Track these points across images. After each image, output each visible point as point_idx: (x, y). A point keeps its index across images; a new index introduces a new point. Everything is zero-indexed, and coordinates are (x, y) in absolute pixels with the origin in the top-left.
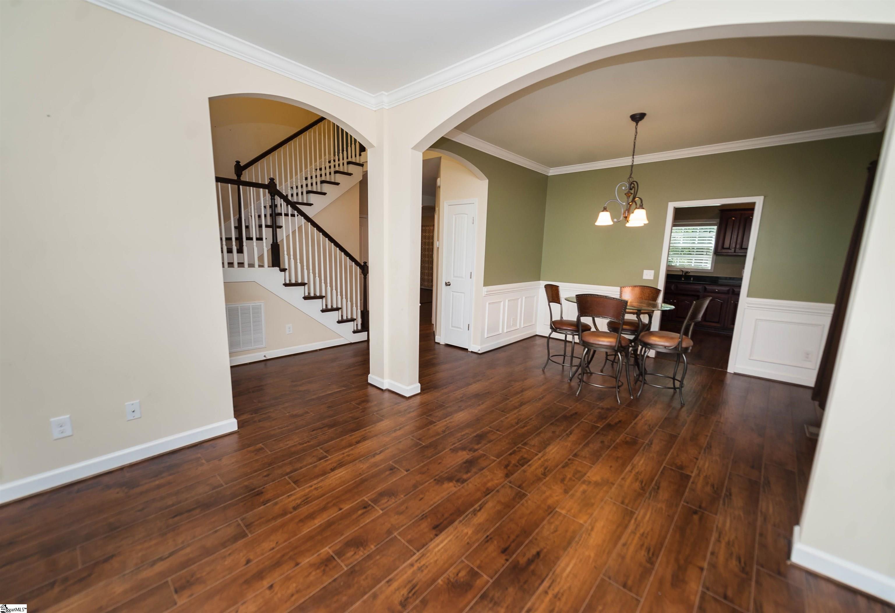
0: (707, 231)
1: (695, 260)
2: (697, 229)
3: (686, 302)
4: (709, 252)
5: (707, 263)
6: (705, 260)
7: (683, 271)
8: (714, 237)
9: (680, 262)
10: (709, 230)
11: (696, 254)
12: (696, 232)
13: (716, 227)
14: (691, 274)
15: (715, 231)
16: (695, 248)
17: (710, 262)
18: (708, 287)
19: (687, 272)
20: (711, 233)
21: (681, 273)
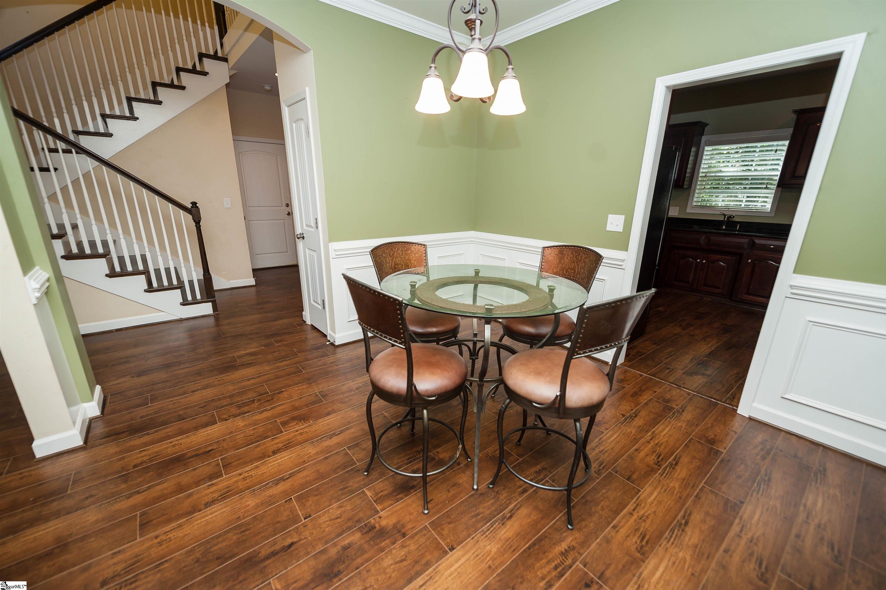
0: (771, 150)
1: (748, 197)
2: (756, 147)
3: (721, 263)
4: (771, 184)
5: (766, 202)
6: (763, 197)
7: (725, 215)
8: (783, 159)
9: (723, 201)
10: (775, 148)
11: (750, 188)
12: (755, 151)
13: (787, 143)
14: (736, 219)
15: (785, 148)
16: (750, 178)
17: (770, 200)
18: (758, 241)
19: (730, 217)
20: (778, 152)
21: (722, 218)
